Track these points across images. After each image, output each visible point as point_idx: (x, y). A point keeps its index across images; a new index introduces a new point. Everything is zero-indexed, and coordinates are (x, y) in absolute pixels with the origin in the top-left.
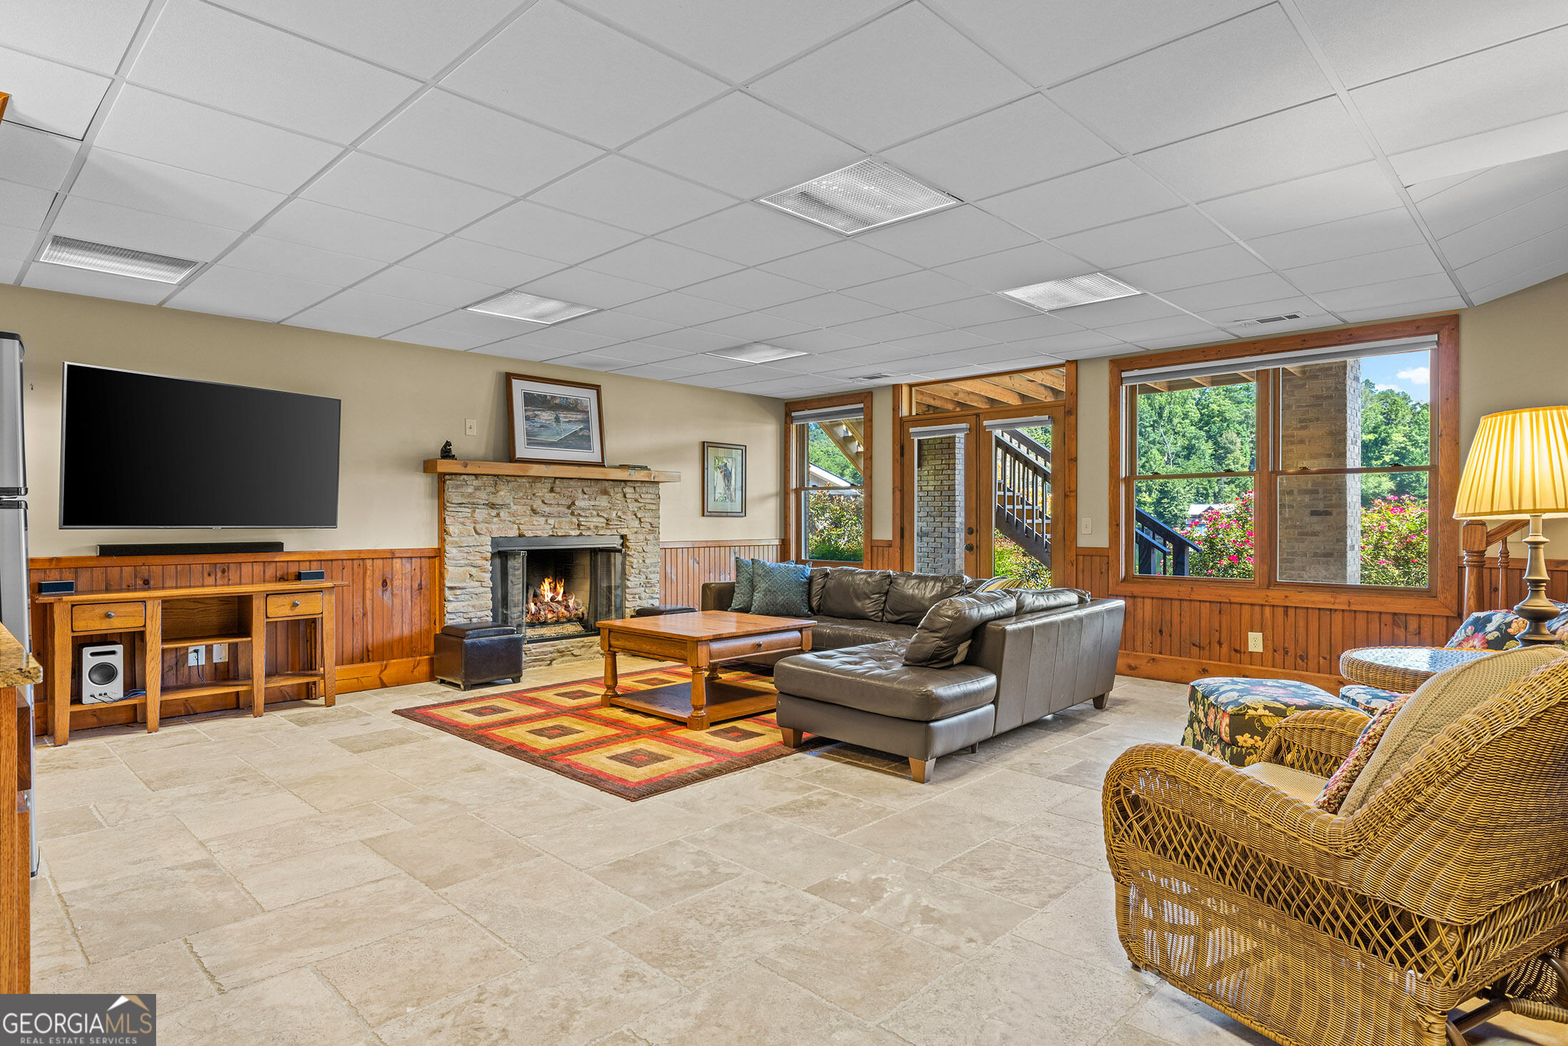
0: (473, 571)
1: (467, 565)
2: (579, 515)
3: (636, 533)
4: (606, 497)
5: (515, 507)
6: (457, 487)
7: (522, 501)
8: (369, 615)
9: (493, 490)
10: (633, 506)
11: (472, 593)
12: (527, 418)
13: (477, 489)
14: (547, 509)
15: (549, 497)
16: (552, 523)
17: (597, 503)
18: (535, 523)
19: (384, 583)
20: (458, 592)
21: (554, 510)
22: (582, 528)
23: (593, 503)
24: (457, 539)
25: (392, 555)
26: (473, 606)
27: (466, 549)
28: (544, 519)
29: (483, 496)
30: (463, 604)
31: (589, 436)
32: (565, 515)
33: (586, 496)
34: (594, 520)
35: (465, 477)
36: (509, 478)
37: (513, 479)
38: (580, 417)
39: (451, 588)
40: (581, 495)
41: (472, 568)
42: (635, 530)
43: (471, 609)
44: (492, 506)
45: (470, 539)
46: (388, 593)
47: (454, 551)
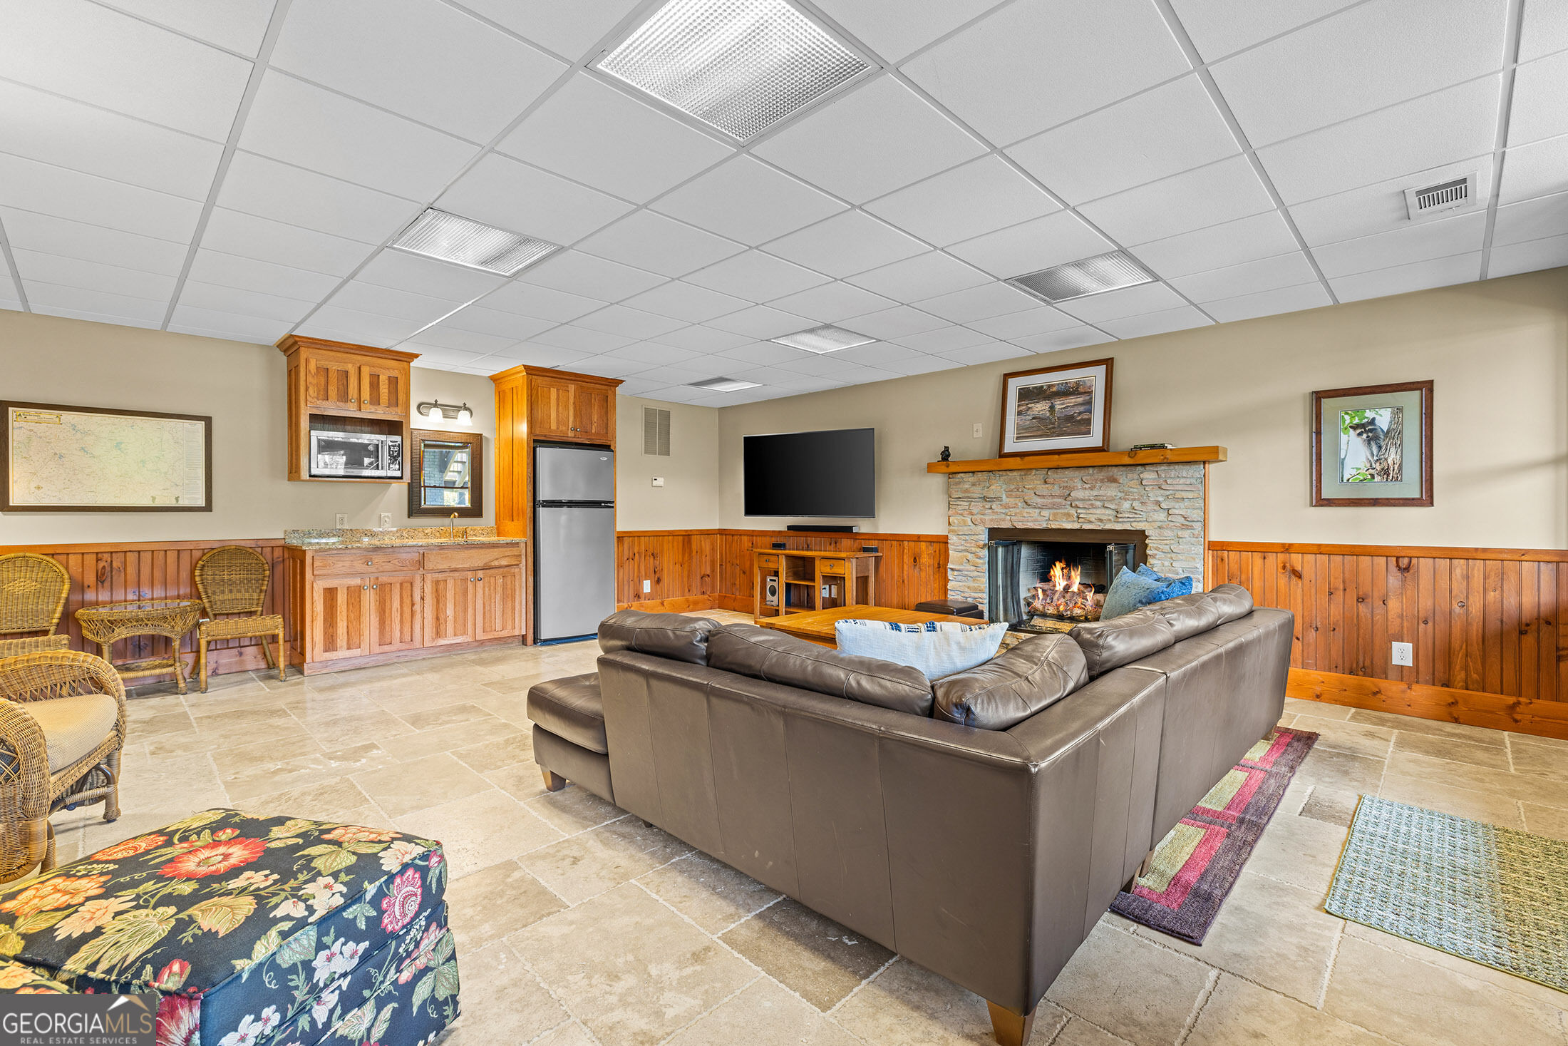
0: (970, 557)
1: (962, 551)
2: (1077, 507)
3: (1160, 528)
4: (1115, 485)
5: (1008, 500)
6: (957, 484)
7: (1014, 494)
8: (906, 582)
9: (988, 485)
10: (1155, 495)
11: (966, 575)
12: (1020, 413)
13: (973, 485)
14: (1040, 501)
15: (1043, 489)
16: (1047, 515)
17: (1101, 493)
18: (1025, 515)
19: (915, 560)
20: (956, 573)
21: (1048, 501)
22: (1081, 520)
23: (1095, 493)
24: (956, 528)
25: (918, 539)
26: (969, 587)
27: (963, 537)
28: (1037, 511)
29: (977, 491)
30: (961, 584)
31: (1090, 419)
32: (1060, 506)
33: (1087, 486)
34: (1098, 511)
35: (962, 475)
36: (1001, 473)
37: (1004, 473)
38: (1080, 399)
39: (952, 569)
40: (1079, 485)
41: (967, 554)
42: (1159, 524)
43: (966, 590)
44: (985, 499)
45: (965, 528)
46: (917, 569)
47: (955, 538)
